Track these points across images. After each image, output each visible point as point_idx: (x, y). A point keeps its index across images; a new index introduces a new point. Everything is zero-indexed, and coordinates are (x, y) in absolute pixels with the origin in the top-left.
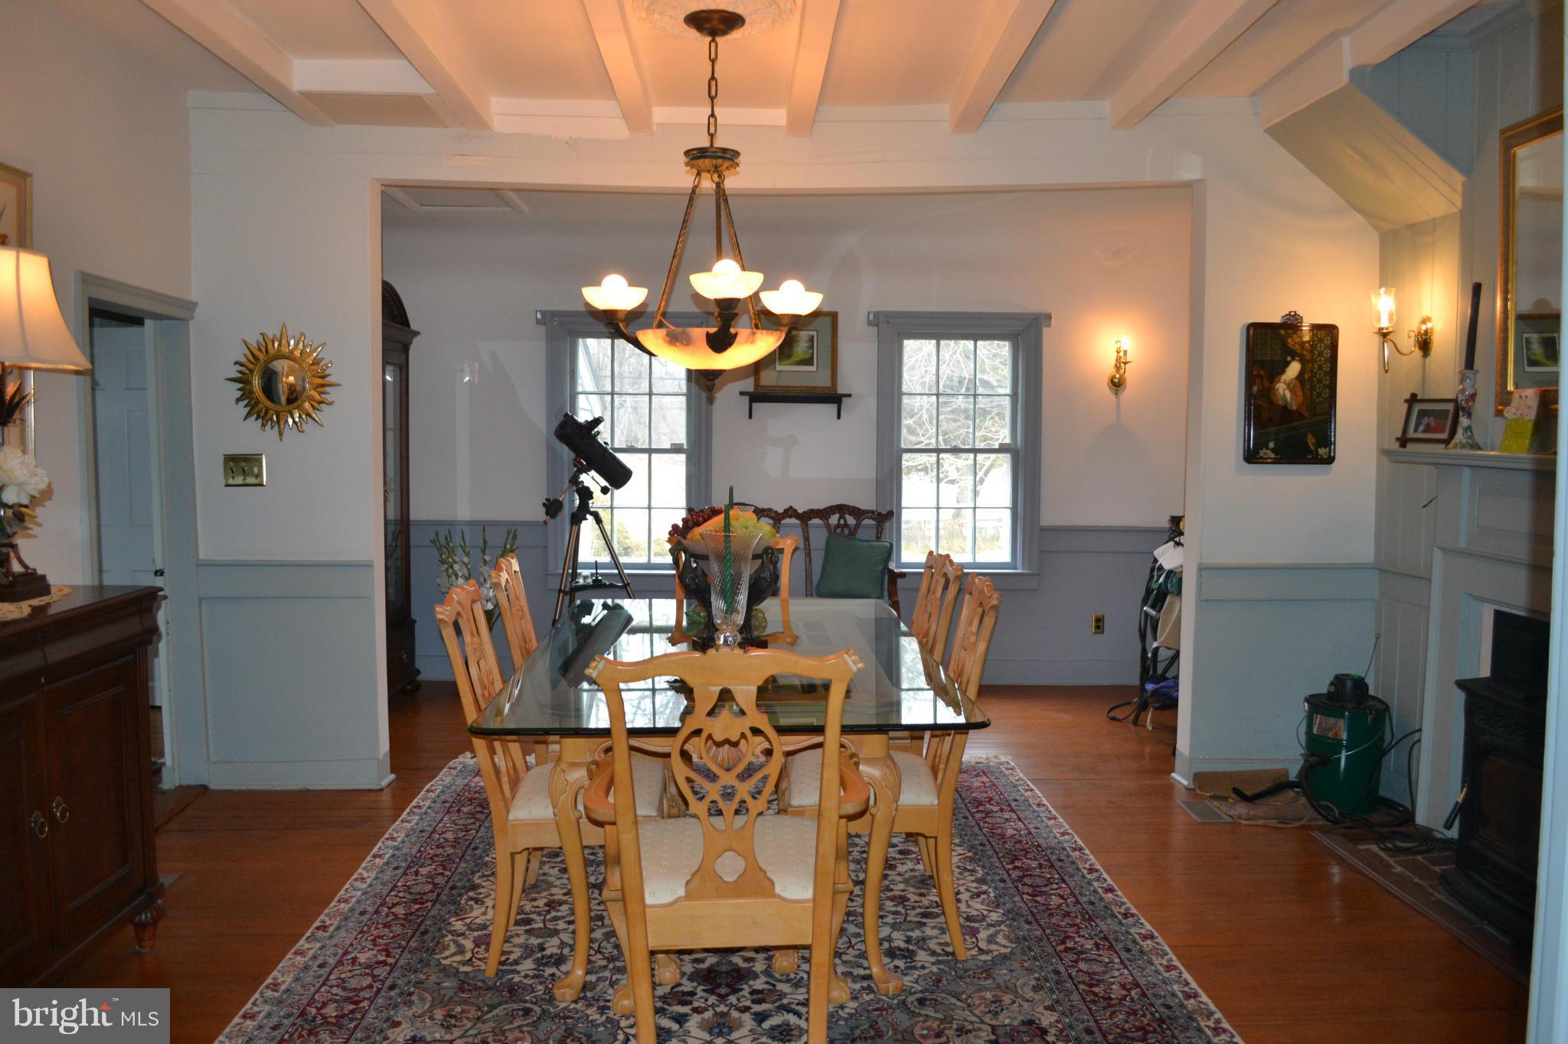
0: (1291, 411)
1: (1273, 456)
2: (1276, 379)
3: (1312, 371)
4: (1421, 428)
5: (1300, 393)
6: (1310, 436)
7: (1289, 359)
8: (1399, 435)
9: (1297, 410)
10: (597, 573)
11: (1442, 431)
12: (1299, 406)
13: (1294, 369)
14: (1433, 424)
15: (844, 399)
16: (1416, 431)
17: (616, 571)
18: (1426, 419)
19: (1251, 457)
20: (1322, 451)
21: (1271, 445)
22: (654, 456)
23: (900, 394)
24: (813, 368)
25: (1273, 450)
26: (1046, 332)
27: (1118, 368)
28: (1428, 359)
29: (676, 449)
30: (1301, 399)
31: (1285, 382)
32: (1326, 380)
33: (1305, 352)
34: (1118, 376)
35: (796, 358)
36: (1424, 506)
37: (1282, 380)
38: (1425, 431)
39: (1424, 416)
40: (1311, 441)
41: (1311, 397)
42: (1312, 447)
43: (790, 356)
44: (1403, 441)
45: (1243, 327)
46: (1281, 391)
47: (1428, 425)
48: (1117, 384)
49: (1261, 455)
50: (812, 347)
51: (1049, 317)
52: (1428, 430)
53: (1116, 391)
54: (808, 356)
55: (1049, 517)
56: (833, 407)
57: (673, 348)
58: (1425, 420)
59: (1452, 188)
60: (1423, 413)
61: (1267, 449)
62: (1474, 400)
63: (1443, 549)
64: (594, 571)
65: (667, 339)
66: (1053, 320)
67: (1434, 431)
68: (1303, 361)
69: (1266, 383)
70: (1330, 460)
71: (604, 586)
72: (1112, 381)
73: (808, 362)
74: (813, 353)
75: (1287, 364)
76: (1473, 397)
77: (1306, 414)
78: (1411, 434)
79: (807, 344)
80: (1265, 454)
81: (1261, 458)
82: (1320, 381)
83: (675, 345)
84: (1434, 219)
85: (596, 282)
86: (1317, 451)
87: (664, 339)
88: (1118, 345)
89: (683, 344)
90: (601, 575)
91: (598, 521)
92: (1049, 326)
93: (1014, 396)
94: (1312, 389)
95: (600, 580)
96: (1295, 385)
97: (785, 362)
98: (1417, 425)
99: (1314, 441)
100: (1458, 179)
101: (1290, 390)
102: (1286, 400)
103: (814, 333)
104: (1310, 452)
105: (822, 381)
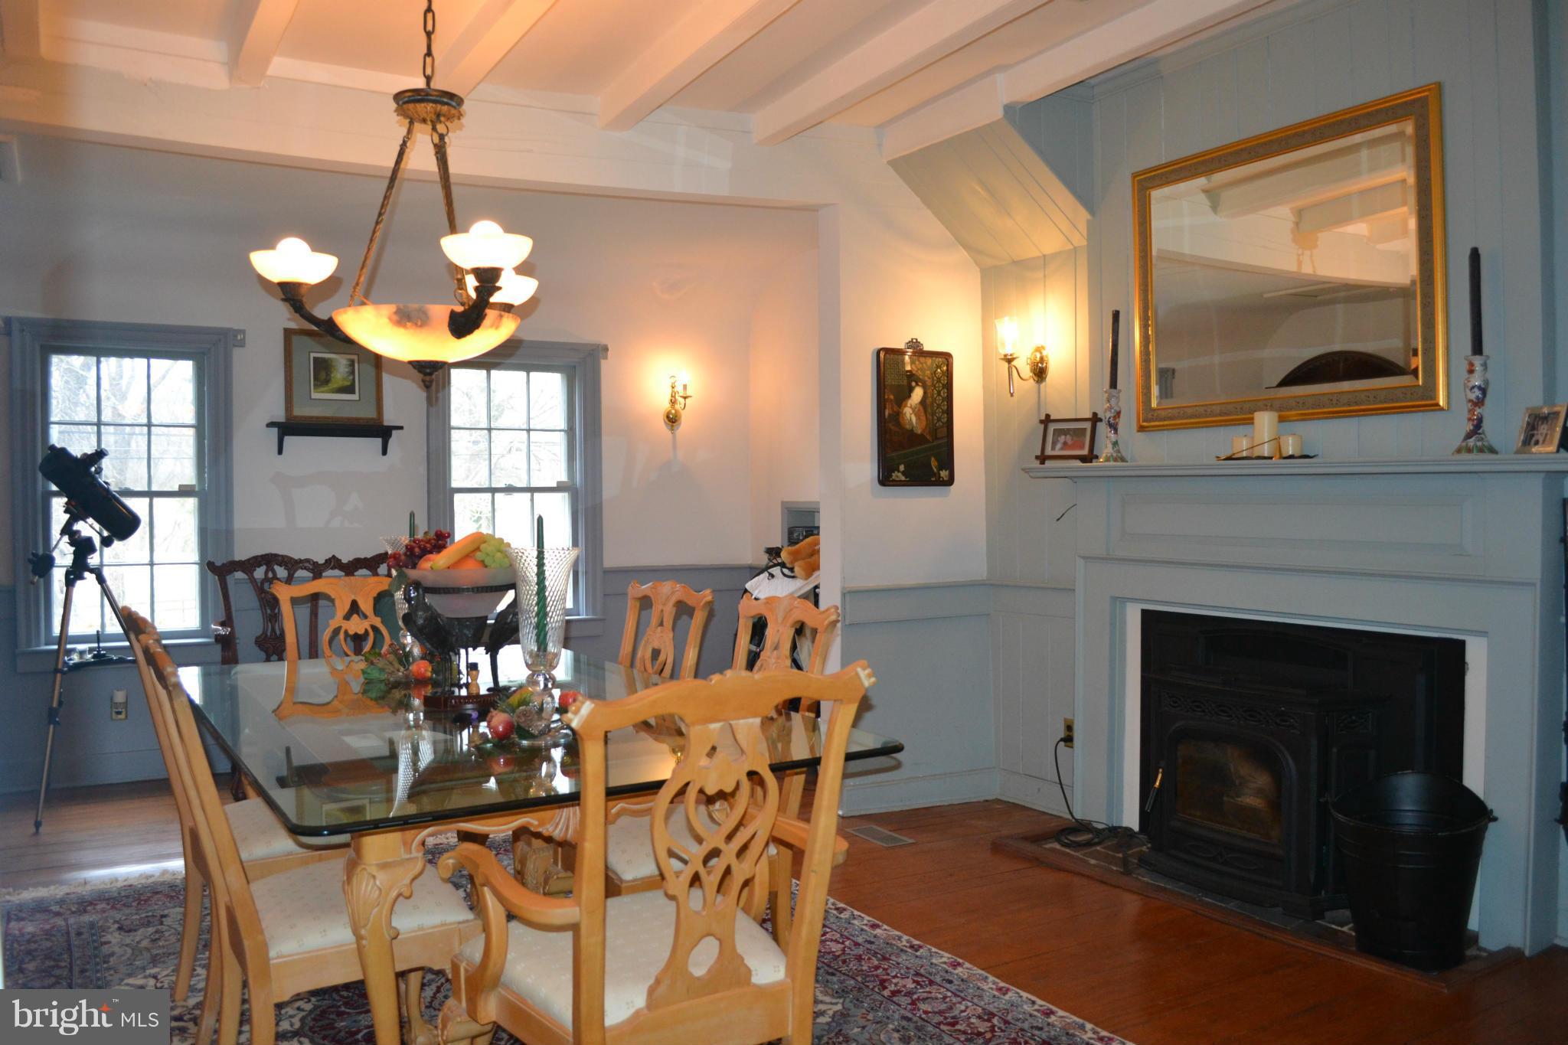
0: (916, 435)
1: (903, 478)
2: (904, 404)
3: (932, 397)
4: (1059, 446)
5: (923, 418)
6: (933, 459)
7: (913, 384)
8: (1039, 453)
9: (922, 435)
10: (99, 647)
11: (1082, 447)
12: (924, 430)
13: (918, 394)
14: (1070, 442)
15: (394, 432)
16: (1053, 448)
17: (127, 644)
18: (1063, 437)
19: (885, 479)
20: (944, 474)
21: (902, 468)
22: (156, 500)
23: (451, 428)
24: (355, 397)
25: (903, 473)
26: (605, 366)
27: (673, 402)
28: (1043, 385)
29: (184, 492)
30: (924, 423)
31: (911, 407)
32: (944, 405)
33: (926, 379)
34: (673, 411)
35: (333, 385)
36: (1058, 520)
37: (909, 405)
38: (1062, 449)
39: (1059, 435)
40: (934, 463)
41: (933, 420)
42: (935, 470)
43: (327, 382)
44: (1043, 458)
45: (873, 352)
46: (908, 415)
47: (1065, 443)
48: (672, 420)
49: (893, 477)
50: (353, 373)
51: (606, 349)
52: (1065, 445)
53: (672, 426)
54: (349, 383)
55: (614, 557)
56: (378, 441)
57: (402, 330)
58: (1062, 439)
59: (1074, 226)
60: (1058, 433)
61: (899, 471)
62: (1119, 417)
63: (1084, 558)
64: (96, 645)
65: (395, 318)
66: (609, 352)
67: (1072, 447)
68: (924, 387)
69: (896, 408)
70: (950, 482)
71: (110, 661)
72: (668, 417)
73: (349, 389)
74: (354, 380)
75: (911, 390)
76: (1118, 414)
77: (928, 437)
78: (1049, 452)
79: (347, 370)
80: (897, 477)
81: (894, 481)
82: (939, 406)
83: (405, 326)
84: (1044, 256)
85: (269, 245)
86: (939, 474)
87: (390, 319)
88: (673, 380)
89: (416, 324)
90: (105, 649)
91: (101, 580)
92: (606, 358)
93: (570, 431)
94: (933, 414)
95: (104, 655)
96: (919, 410)
97: (322, 389)
98: (1054, 444)
99: (936, 463)
100: (1083, 215)
101: (915, 415)
102: (912, 423)
103: (355, 357)
104: (934, 474)
105: (367, 413)
